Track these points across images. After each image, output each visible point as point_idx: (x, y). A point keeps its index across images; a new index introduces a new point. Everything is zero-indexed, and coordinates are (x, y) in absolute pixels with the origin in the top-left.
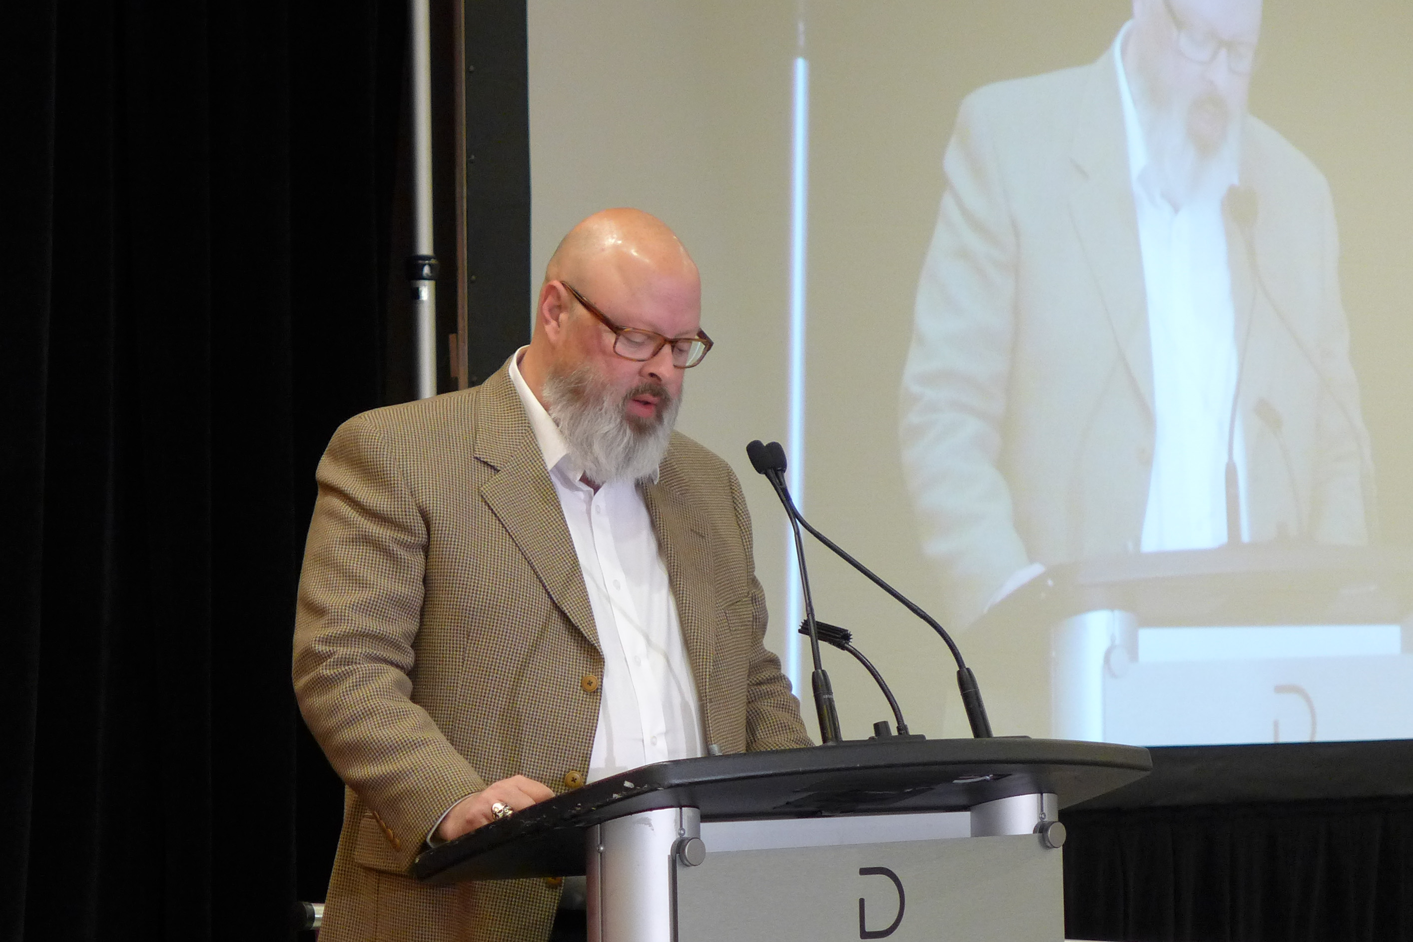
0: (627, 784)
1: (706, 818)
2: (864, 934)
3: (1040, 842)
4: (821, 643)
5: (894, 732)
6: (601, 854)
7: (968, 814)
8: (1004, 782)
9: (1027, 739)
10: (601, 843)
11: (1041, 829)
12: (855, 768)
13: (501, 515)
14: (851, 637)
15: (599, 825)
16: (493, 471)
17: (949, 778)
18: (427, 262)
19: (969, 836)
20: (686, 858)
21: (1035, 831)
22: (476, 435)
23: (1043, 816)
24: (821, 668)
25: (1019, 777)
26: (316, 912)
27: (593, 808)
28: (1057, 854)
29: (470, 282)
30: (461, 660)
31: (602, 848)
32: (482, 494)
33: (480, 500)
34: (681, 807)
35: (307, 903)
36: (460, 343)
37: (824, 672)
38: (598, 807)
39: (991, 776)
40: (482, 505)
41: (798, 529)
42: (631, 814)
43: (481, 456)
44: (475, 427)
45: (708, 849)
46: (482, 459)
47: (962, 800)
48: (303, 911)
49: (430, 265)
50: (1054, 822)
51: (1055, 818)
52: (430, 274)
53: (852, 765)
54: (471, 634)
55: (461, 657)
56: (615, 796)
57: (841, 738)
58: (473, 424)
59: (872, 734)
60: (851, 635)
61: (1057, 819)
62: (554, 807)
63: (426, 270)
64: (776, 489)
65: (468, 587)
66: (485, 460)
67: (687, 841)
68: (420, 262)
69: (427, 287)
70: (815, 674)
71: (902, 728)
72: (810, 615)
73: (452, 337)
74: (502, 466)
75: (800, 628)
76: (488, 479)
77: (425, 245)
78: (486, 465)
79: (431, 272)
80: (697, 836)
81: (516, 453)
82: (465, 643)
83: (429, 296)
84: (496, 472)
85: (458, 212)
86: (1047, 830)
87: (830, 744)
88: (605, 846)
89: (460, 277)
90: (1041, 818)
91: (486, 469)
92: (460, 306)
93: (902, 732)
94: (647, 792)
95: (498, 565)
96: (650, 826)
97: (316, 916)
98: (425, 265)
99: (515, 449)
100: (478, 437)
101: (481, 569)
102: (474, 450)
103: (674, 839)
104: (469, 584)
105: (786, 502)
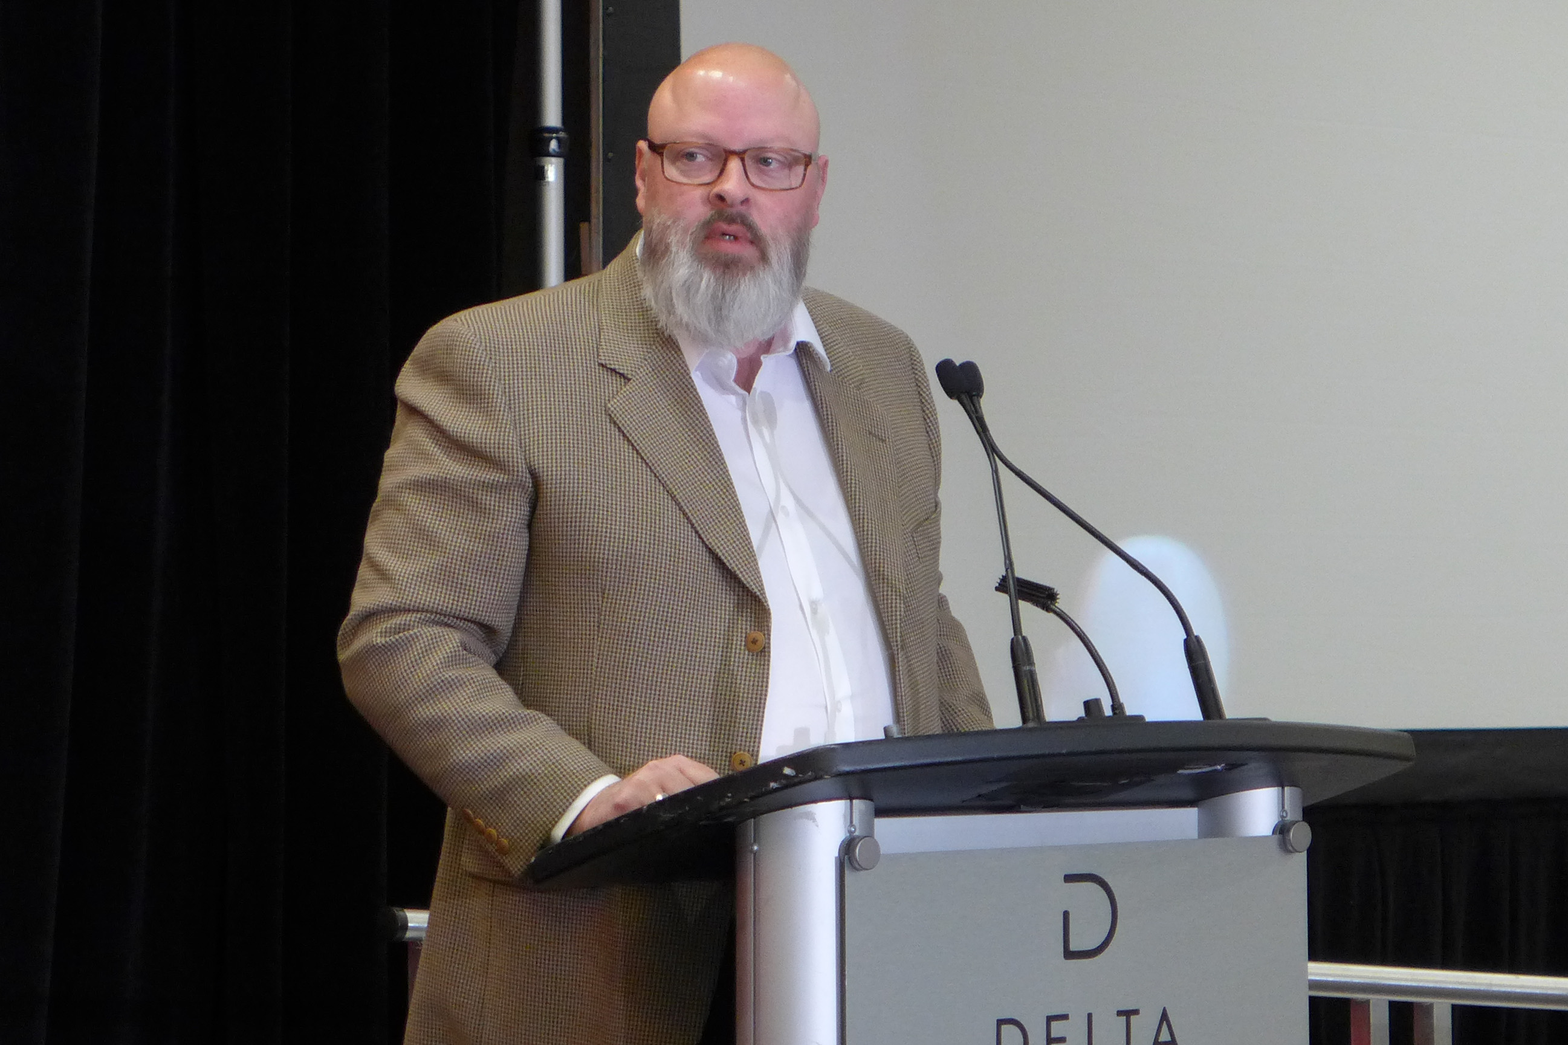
0: (787, 771)
1: (881, 812)
2: (1069, 954)
3: (1280, 845)
4: (1022, 604)
5: (1108, 712)
6: (755, 854)
7: (1196, 809)
8: (1236, 773)
9: (1267, 722)
10: (755, 841)
11: (1282, 829)
12: (1060, 755)
13: (633, 438)
14: (1058, 597)
15: (753, 820)
16: (622, 380)
17: (1172, 767)
18: (554, 135)
19: (1196, 836)
20: (857, 861)
21: (1273, 833)
22: (600, 335)
23: (1285, 815)
24: (1021, 634)
25: (1255, 766)
26: (409, 919)
27: (746, 800)
28: (1301, 860)
29: (606, 160)
30: (596, 624)
31: (756, 848)
32: (610, 413)
33: (608, 421)
34: (851, 798)
35: (398, 909)
36: (593, 234)
37: (1025, 639)
38: (752, 798)
39: (1223, 765)
40: (610, 426)
41: (996, 466)
42: (791, 806)
43: (608, 362)
44: (599, 325)
45: (883, 850)
46: (608, 366)
47: (1188, 794)
48: (394, 918)
49: (558, 139)
50: (1297, 822)
51: (1299, 816)
52: (557, 150)
53: (1057, 751)
54: (607, 591)
55: (596, 620)
56: (773, 785)
57: (1044, 718)
58: (596, 320)
59: (1082, 714)
60: (1058, 594)
61: (1301, 819)
62: (699, 798)
63: (553, 145)
64: (971, 418)
65: (599, 534)
66: (612, 367)
67: (857, 840)
68: (547, 135)
69: (553, 166)
70: (1015, 641)
71: (1117, 706)
72: (1009, 570)
73: (584, 227)
74: (634, 373)
75: (997, 585)
76: (617, 392)
77: (552, 114)
78: (614, 374)
79: (560, 147)
80: (869, 834)
81: (650, 355)
82: (600, 602)
83: (556, 178)
84: (626, 381)
85: (593, 74)
86: (1289, 831)
87: (1031, 725)
88: (759, 845)
89: (594, 151)
90: (1282, 817)
91: (614, 378)
92: (593, 190)
93: (1117, 712)
94: (810, 781)
95: (634, 503)
96: (814, 822)
97: (410, 925)
98: (551, 138)
99: (649, 350)
100: (602, 337)
101: (614, 510)
102: (598, 355)
103: (843, 838)
104: (600, 529)
105: (982, 434)
